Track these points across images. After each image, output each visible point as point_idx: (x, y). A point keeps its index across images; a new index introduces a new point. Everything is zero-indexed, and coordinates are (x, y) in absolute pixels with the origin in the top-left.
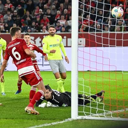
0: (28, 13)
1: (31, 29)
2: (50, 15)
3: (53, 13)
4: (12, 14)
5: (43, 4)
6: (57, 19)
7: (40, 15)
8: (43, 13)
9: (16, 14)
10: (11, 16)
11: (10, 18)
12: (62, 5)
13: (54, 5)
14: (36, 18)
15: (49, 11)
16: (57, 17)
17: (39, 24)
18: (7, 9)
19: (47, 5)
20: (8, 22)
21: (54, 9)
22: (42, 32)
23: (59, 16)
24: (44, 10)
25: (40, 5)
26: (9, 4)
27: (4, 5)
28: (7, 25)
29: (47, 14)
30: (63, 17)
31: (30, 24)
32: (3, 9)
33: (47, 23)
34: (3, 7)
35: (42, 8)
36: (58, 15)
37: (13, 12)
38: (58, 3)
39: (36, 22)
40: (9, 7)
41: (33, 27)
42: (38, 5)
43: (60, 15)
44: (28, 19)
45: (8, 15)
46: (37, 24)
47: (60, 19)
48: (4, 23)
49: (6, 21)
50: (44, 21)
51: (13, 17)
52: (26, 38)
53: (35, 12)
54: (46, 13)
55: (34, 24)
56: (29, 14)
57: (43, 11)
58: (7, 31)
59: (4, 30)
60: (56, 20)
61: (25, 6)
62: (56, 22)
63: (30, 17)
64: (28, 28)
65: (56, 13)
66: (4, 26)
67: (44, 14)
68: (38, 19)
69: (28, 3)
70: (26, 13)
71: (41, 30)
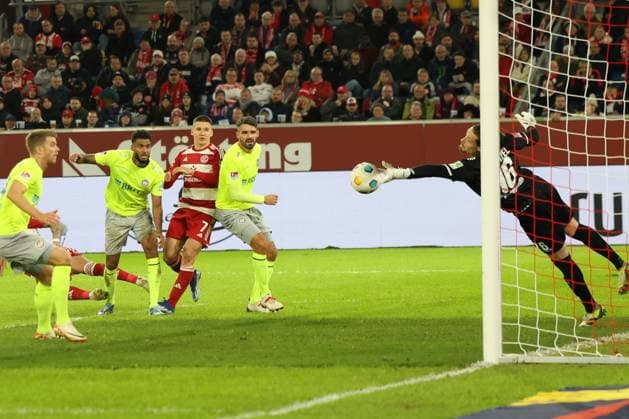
0: (115, 63)
1: (130, 116)
2: (190, 67)
3: (199, 62)
4: (63, 67)
5: (164, 32)
6: (212, 82)
7: (156, 70)
8: (165, 62)
9: (78, 65)
10: (58, 72)
11: (57, 80)
12: (226, 35)
13: (198, 35)
14: (143, 81)
15: (185, 57)
16: (213, 75)
17: (156, 99)
18: (44, 49)
19: (177, 36)
20: (52, 93)
21: (199, 50)
23: (218, 72)
24: (171, 53)
25: (153, 37)
28: (48, 104)
29: (180, 67)
30: (232, 73)
31: (125, 98)
32: (30, 50)
33: (182, 95)
34: (31, 44)
35: (161, 44)
36: (215, 69)
37: (66, 61)
38: (211, 29)
39: (146, 92)
40: (50, 44)
41: (135, 109)
42: (147, 36)
43: (224, 69)
44: (119, 81)
45: (51, 71)
46: (148, 98)
47: (224, 81)
48: (36, 97)
49: (43, 90)
50: (171, 87)
51: (66, 75)
52: (199, 129)
53: (137, 58)
54: (174, 62)
55: (138, 98)
56: (119, 66)
57: (165, 58)
58: (53, 122)
59: (41, 120)
60: (208, 84)
61: (103, 40)
62: (211, 90)
63: (124, 76)
64: (121, 111)
65: (209, 63)
68: (151, 83)
69: (110, 31)
70: (108, 63)
71: (167, 119)
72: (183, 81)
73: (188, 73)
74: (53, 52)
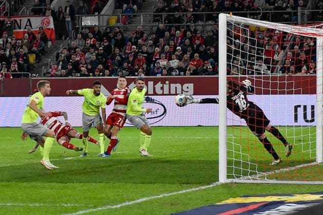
0: (117, 50)
1: (122, 72)
2: (146, 53)
3: (150, 51)
4: (96, 52)
5: (137, 38)
6: (156, 59)
7: (133, 54)
8: (137, 50)
9: (102, 51)
10: (94, 54)
11: (94, 57)
12: (161, 40)
13: (151, 40)
14: (128, 58)
15: (145, 49)
16: (156, 56)
17: (133, 65)
18: (89, 45)
19: (142, 40)
20: (92, 63)
21: (151, 46)
22: (137, 76)
23: (158, 55)
24: (139, 47)
25: (133, 40)
26: (91, 39)
27: (85, 40)
28: (90, 67)
29: (142, 52)
30: (163, 55)
31: (120, 64)
32: (84, 45)
33: (143, 64)
34: (84, 43)
35: (136, 43)
36: (157, 54)
37: (98, 49)
38: (156, 38)
39: (129, 63)
40: (92, 43)
41: (124, 69)
42: (130, 40)
43: (160, 53)
44: (118, 58)
45: (92, 53)
46: (130, 65)
47: (160, 59)
48: (85, 64)
49: (88, 61)
50: (139, 61)
51: (97, 55)
52: (121, 81)
53: (126, 49)
54: (140, 51)
55: (125, 65)
56: (118, 52)
57: (137, 49)
58: (91, 74)
59: (87, 73)
60: (154, 59)
61: (113, 41)
62: (155, 62)
63: (120, 56)
64: (119, 70)
65: (154, 51)
66: (86, 67)
67: (139, 52)
68: (131, 59)
69: (116, 38)
70: (114, 51)
71: (136, 73)
72: (144, 58)
73: (146, 55)
74: (93, 46)
